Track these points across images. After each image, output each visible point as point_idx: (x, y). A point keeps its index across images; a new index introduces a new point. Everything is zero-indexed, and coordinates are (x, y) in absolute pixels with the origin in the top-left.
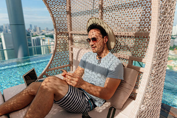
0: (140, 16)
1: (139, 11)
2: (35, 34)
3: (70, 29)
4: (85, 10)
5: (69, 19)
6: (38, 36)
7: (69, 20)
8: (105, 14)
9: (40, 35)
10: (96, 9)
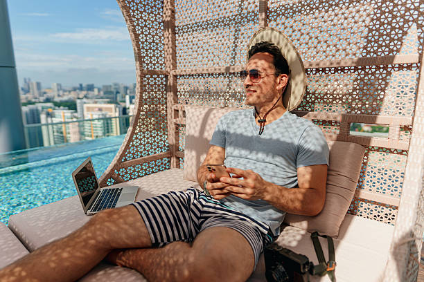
0: (367, 22)
1: (365, 10)
2: (27, 98)
3: (172, 64)
4: (217, 17)
5: (170, 39)
6: (34, 103)
7: (170, 42)
8: (272, 22)
9: (40, 102)
10: (249, 13)
